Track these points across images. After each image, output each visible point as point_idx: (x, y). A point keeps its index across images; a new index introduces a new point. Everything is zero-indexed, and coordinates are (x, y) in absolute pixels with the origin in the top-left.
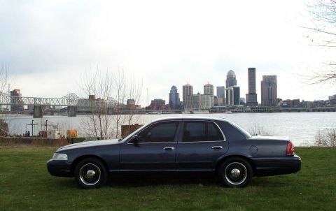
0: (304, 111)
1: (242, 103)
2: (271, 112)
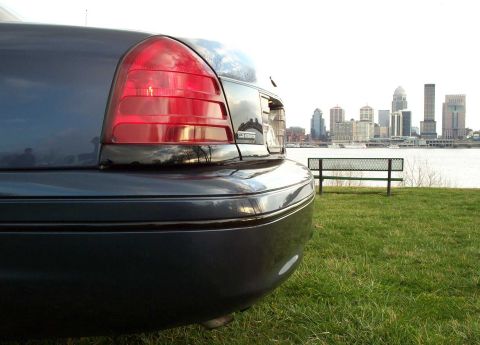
1: (414, 134)
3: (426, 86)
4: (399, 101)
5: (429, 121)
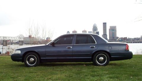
0: (129, 43)
3: (103, 23)
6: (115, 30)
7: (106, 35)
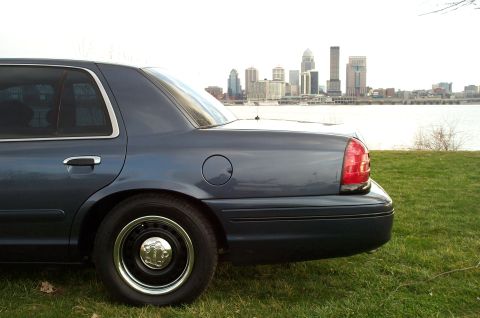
0: (400, 103)
1: (321, 92)
2: (358, 103)
3: (332, 48)
4: (308, 63)
5: (334, 80)
6: (364, 68)
7: (338, 80)
